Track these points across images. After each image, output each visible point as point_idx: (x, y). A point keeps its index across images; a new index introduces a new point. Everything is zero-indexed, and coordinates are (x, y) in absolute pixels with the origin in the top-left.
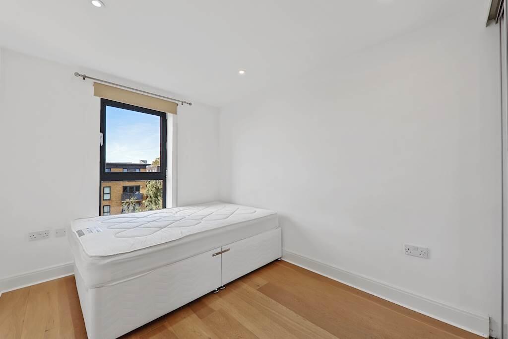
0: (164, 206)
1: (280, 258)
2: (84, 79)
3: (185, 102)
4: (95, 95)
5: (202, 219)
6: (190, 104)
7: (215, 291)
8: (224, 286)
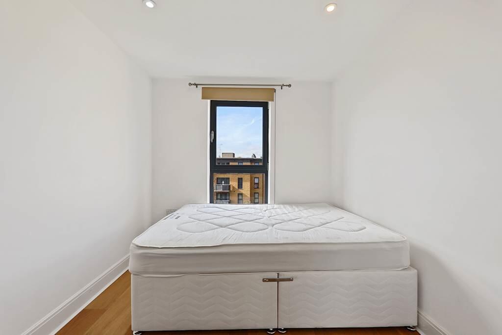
0: (266, 202)
1: (414, 327)
2: (197, 87)
3: (283, 85)
4: (203, 98)
5: (273, 225)
6: (290, 86)
7: (268, 330)
8: (285, 329)
